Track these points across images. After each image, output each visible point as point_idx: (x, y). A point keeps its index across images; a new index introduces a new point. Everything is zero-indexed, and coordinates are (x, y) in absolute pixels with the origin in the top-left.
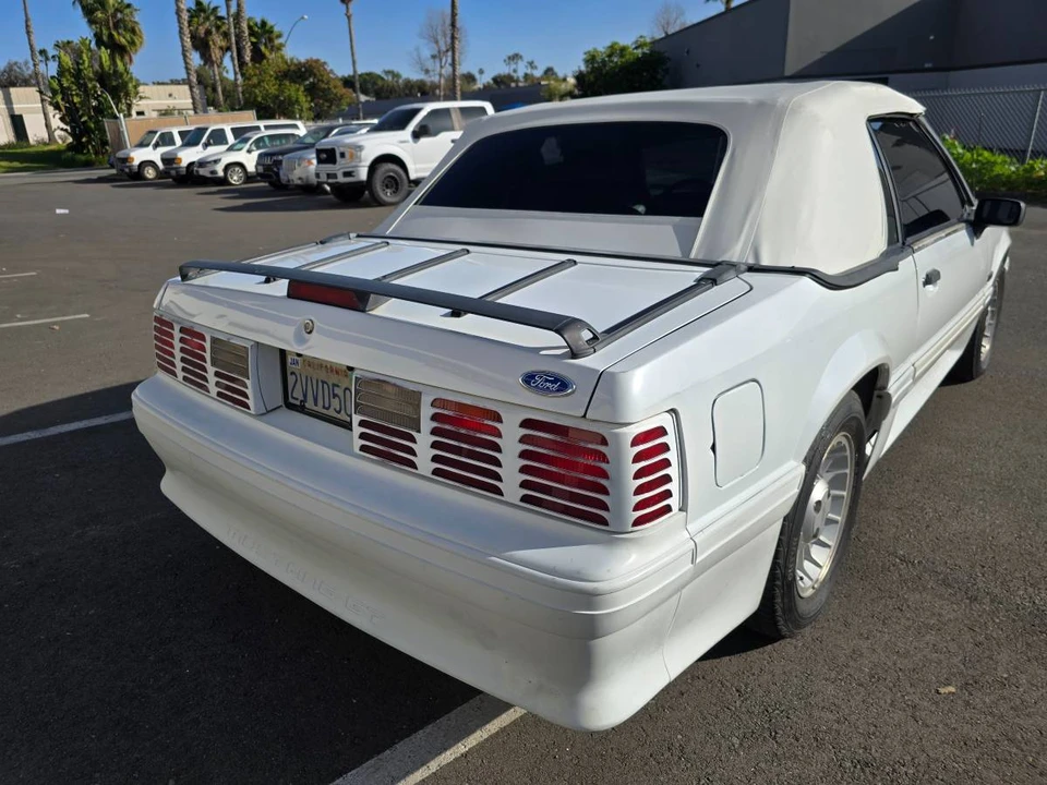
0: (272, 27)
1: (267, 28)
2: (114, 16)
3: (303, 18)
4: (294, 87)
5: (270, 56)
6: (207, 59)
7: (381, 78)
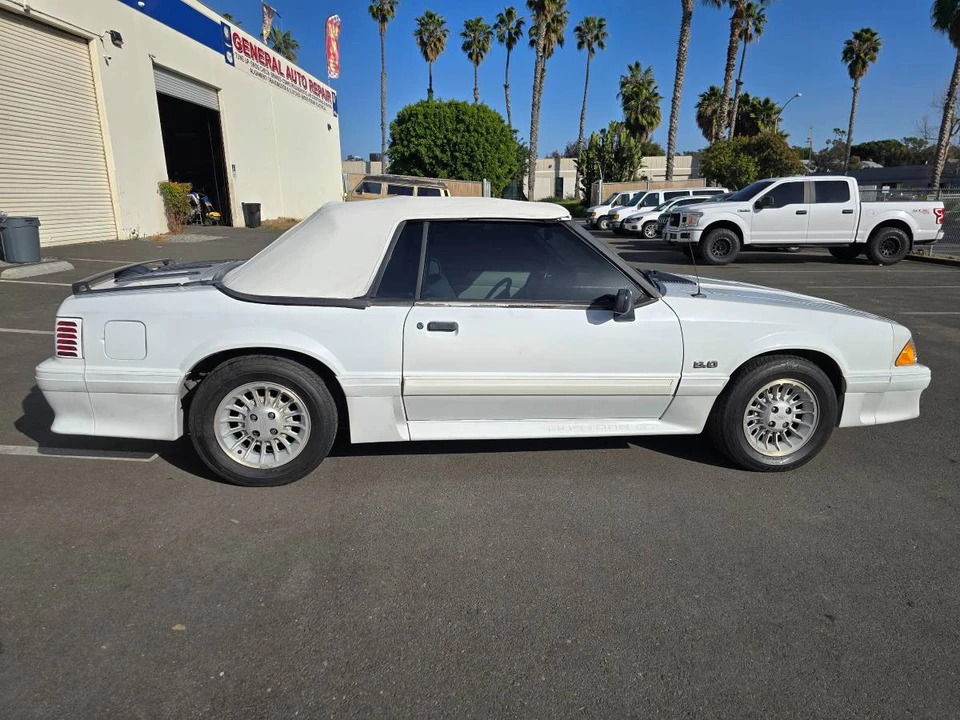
0: (774, 105)
1: (769, 105)
2: (643, 103)
3: (797, 96)
4: (746, 159)
5: (764, 130)
6: (707, 134)
7: (900, 145)
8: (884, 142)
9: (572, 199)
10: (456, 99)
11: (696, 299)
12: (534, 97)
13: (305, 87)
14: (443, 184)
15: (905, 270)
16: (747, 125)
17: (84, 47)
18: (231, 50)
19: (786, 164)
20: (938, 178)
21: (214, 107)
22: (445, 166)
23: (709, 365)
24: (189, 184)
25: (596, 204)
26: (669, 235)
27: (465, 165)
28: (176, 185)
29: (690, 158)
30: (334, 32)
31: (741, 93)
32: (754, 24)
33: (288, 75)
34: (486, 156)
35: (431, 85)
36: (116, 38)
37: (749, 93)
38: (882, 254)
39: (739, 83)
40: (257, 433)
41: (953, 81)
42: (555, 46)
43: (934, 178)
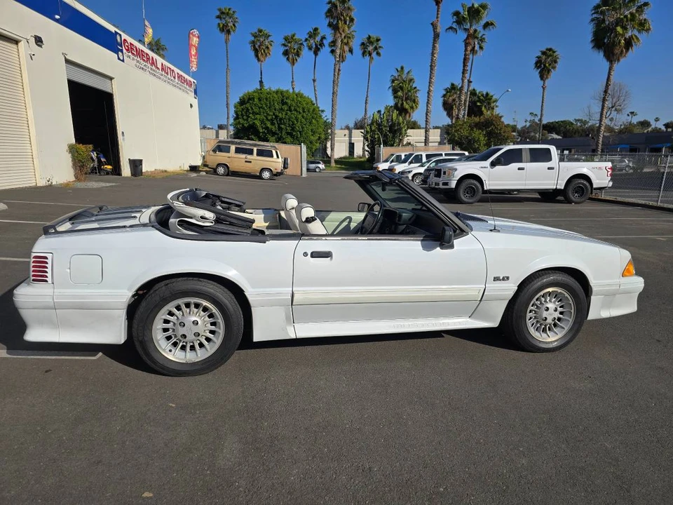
0: (492, 96)
1: (489, 97)
2: (407, 94)
3: (508, 91)
4: (478, 132)
5: (487, 113)
6: (450, 115)
7: (572, 124)
8: (562, 122)
9: (361, 158)
10: (281, 88)
11: (493, 233)
12: (334, 88)
13: (174, 78)
14: (274, 147)
15: (588, 207)
16: (476, 109)
17: (15, 46)
18: (122, 51)
19: (504, 136)
20: (600, 145)
21: (109, 91)
22: (274, 134)
23: (503, 279)
24: (91, 146)
25: (378, 161)
26: (434, 184)
27: (288, 133)
28: (81, 146)
29: (439, 130)
30: (195, 41)
31: (471, 88)
32: (478, 43)
33: (162, 69)
34: (303, 128)
35: (261, 78)
36: (39, 41)
37: (476, 89)
38: (574, 197)
39: (470, 82)
40: (184, 336)
41: (607, 83)
42: (348, 54)
43: (597, 146)
